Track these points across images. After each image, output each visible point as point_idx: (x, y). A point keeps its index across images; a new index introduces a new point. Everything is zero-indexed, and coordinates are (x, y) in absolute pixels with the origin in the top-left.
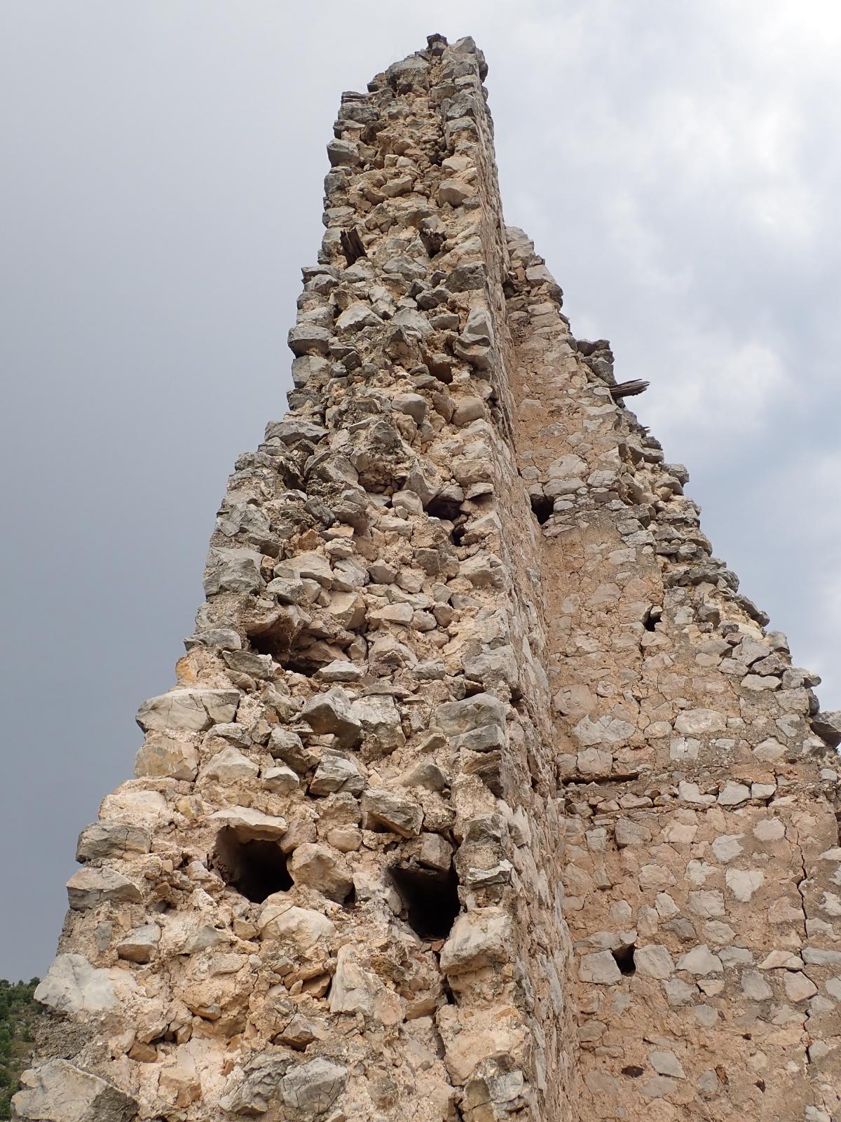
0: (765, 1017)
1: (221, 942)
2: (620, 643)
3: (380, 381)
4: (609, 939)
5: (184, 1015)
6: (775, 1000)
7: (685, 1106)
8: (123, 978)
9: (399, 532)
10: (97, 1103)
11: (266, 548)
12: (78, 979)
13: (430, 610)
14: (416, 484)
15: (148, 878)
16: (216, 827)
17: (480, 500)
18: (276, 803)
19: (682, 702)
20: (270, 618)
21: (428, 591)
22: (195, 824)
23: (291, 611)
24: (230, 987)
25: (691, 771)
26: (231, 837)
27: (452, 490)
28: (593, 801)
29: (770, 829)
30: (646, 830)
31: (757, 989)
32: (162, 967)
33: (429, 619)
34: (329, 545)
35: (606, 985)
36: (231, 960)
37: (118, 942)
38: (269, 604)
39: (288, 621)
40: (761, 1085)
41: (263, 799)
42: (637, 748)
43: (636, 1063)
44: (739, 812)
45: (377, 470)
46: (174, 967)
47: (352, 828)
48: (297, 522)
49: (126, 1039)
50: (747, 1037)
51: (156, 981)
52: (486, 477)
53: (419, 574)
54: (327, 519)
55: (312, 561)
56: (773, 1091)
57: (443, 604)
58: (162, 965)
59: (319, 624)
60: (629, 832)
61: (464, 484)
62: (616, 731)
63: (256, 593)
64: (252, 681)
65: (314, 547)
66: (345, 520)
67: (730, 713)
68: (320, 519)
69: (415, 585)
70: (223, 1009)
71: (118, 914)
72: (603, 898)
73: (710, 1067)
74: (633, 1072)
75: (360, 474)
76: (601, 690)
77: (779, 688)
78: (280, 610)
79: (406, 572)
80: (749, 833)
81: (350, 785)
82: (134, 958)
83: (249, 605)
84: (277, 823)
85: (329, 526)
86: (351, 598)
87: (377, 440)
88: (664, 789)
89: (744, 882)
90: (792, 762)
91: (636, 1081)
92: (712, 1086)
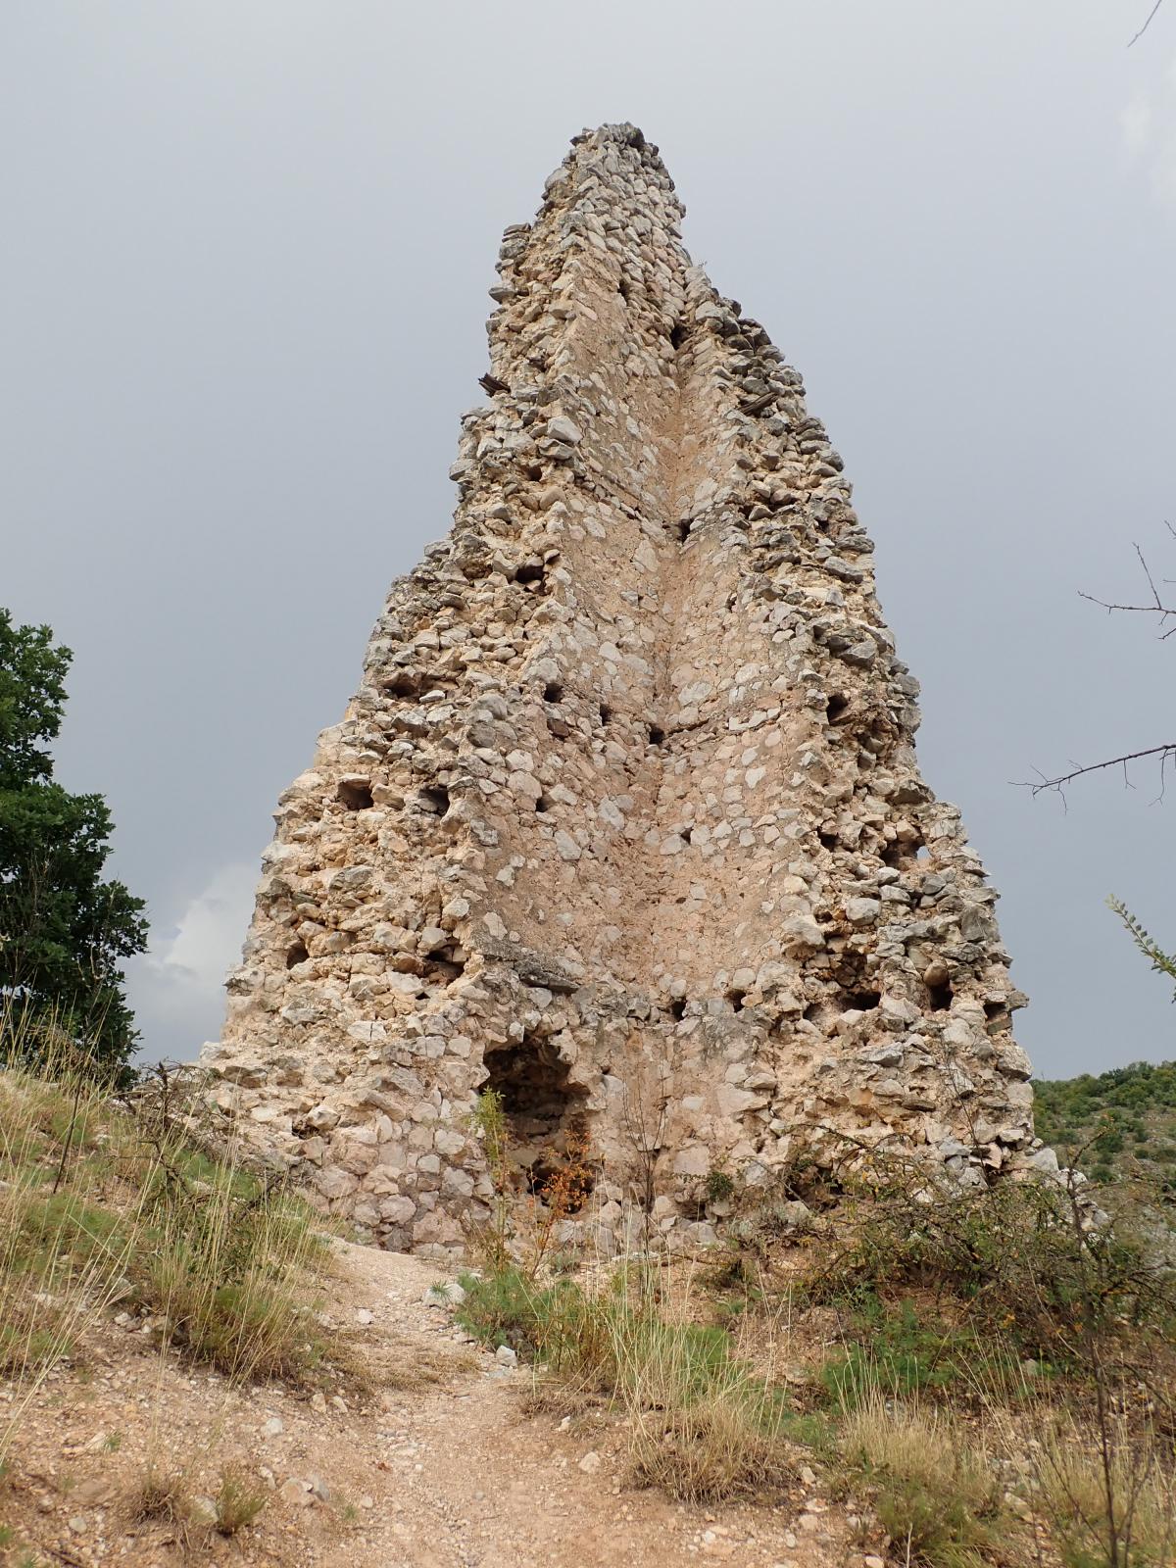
0: (750, 856)
1: (334, 829)
2: (710, 627)
3: (478, 501)
4: (678, 828)
5: (321, 859)
6: (756, 845)
7: (704, 914)
8: (296, 846)
9: (485, 602)
10: (271, 884)
11: (394, 636)
12: (277, 849)
13: (510, 646)
14: (498, 567)
15: (302, 807)
16: (337, 783)
17: (552, 561)
18: (364, 768)
19: (740, 662)
20: (394, 676)
21: (509, 634)
22: (328, 784)
23: (406, 668)
24: (339, 846)
25: (737, 709)
26: (345, 786)
27: (533, 561)
28: (682, 743)
29: (775, 737)
30: (704, 755)
31: (747, 839)
32: (312, 842)
33: (510, 652)
34: (437, 623)
35: (673, 855)
36: (340, 836)
37: (291, 834)
38: (393, 668)
39: (406, 675)
40: (742, 895)
41: (359, 767)
42: (713, 701)
43: (683, 896)
44: (760, 731)
45: (474, 564)
46: (317, 841)
47: (406, 774)
48: (415, 615)
49: (294, 867)
50: (738, 869)
51: (309, 848)
52: (551, 546)
53: (501, 625)
54: (435, 607)
55: (426, 637)
56: (748, 897)
57: (519, 640)
58: (312, 841)
59: (431, 672)
60: (698, 759)
61: (540, 554)
62: (702, 692)
63: (385, 664)
64: (367, 712)
65: (428, 627)
66: (448, 605)
67: (763, 663)
68: (431, 608)
69: (497, 633)
70: (336, 855)
71: (290, 823)
72: (680, 801)
73: (719, 889)
74: (681, 901)
75: (464, 570)
76: (696, 664)
77: (794, 636)
78: (400, 670)
79: (491, 626)
80: (763, 744)
81: (405, 755)
82: (300, 839)
83: (379, 672)
84: (366, 777)
85: (438, 610)
86: (451, 651)
87: (466, 546)
88: (720, 726)
89: (753, 776)
90: (790, 689)
91: (682, 905)
92: (719, 901)
